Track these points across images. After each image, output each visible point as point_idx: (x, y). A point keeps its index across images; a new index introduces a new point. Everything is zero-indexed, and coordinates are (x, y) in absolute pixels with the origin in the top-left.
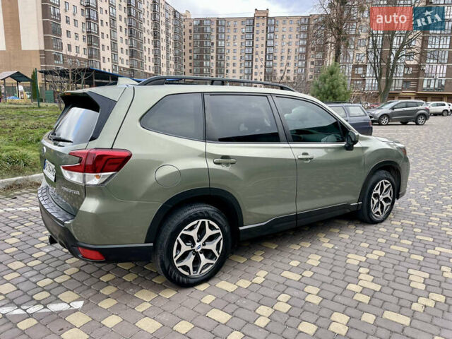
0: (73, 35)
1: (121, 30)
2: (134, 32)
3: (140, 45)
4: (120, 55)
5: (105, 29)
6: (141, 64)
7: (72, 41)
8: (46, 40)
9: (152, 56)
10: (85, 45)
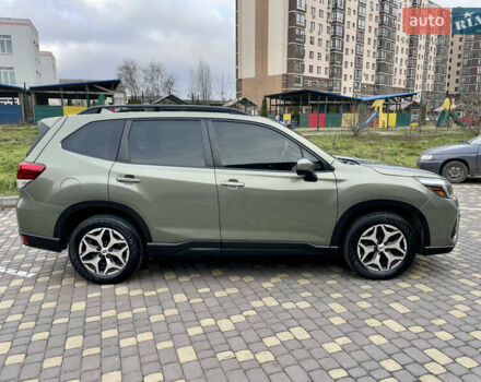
0: (316, 55)
1: (369, 43)
2: (384, 43)
3: (389, 57)
4: (364, 70)
5: (350, 45)
6: (388, 79)
7: (314, 62)
8: (290, 64)
9: (404, 67)
10: (327, 64)
